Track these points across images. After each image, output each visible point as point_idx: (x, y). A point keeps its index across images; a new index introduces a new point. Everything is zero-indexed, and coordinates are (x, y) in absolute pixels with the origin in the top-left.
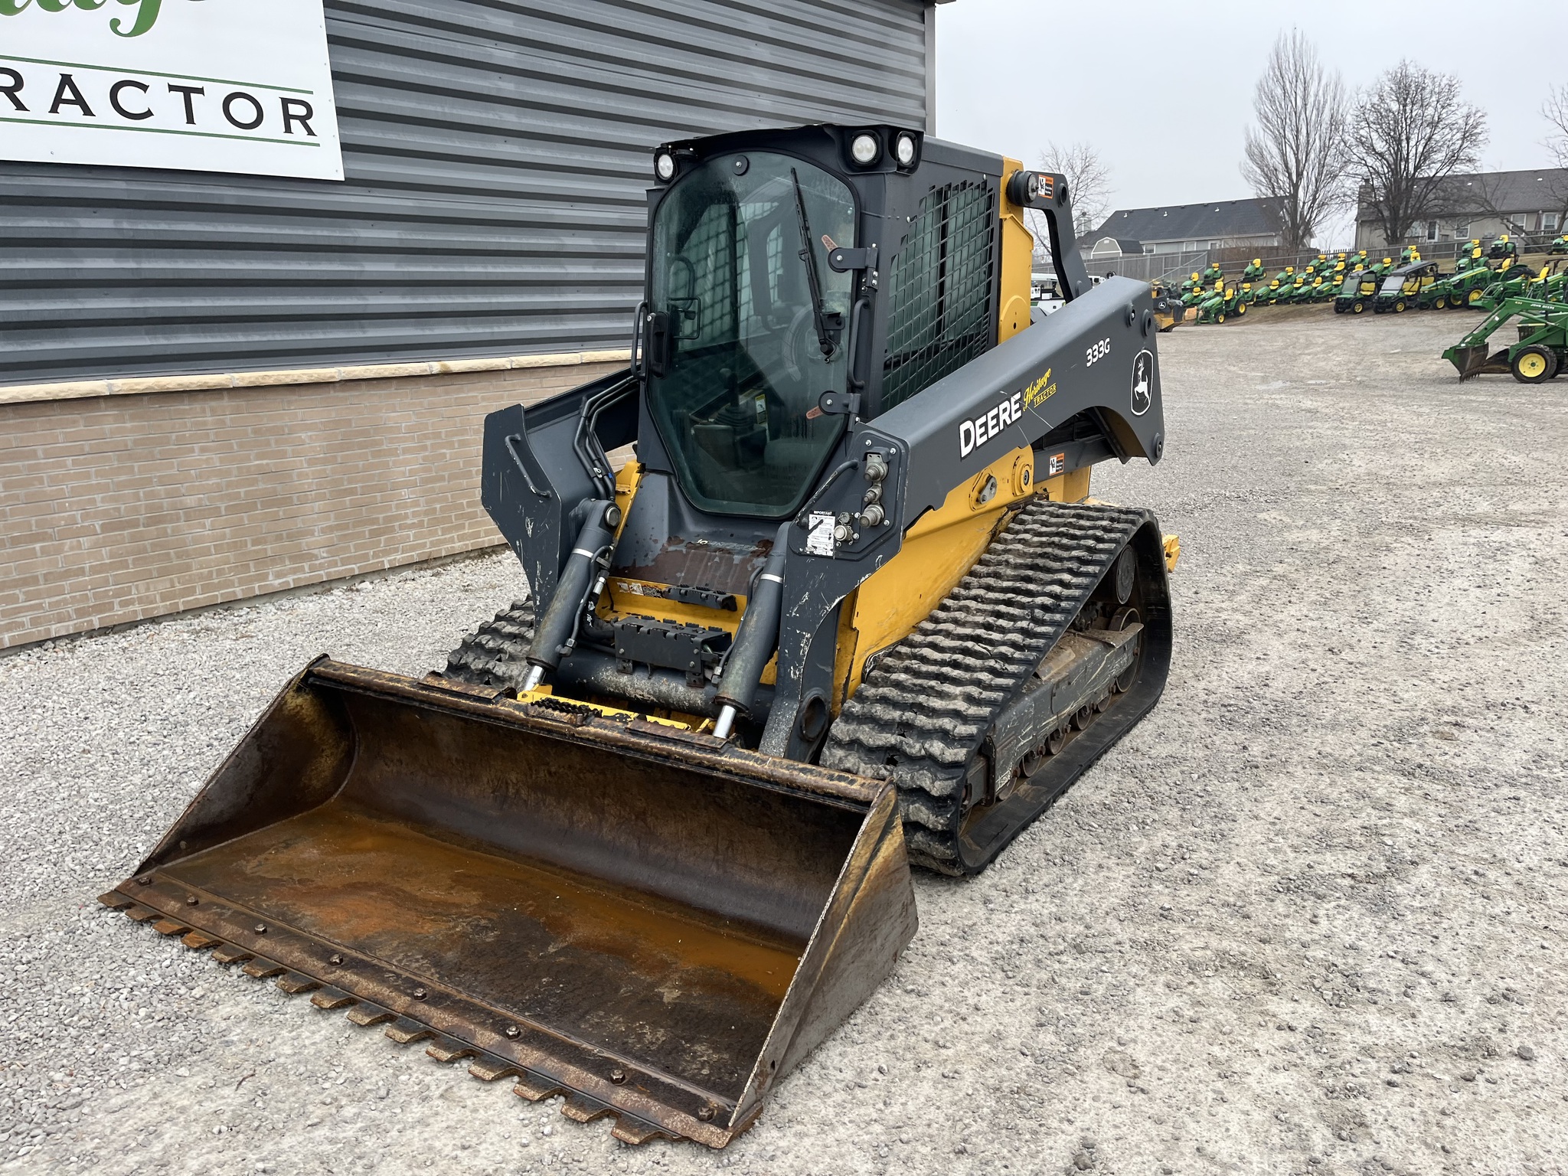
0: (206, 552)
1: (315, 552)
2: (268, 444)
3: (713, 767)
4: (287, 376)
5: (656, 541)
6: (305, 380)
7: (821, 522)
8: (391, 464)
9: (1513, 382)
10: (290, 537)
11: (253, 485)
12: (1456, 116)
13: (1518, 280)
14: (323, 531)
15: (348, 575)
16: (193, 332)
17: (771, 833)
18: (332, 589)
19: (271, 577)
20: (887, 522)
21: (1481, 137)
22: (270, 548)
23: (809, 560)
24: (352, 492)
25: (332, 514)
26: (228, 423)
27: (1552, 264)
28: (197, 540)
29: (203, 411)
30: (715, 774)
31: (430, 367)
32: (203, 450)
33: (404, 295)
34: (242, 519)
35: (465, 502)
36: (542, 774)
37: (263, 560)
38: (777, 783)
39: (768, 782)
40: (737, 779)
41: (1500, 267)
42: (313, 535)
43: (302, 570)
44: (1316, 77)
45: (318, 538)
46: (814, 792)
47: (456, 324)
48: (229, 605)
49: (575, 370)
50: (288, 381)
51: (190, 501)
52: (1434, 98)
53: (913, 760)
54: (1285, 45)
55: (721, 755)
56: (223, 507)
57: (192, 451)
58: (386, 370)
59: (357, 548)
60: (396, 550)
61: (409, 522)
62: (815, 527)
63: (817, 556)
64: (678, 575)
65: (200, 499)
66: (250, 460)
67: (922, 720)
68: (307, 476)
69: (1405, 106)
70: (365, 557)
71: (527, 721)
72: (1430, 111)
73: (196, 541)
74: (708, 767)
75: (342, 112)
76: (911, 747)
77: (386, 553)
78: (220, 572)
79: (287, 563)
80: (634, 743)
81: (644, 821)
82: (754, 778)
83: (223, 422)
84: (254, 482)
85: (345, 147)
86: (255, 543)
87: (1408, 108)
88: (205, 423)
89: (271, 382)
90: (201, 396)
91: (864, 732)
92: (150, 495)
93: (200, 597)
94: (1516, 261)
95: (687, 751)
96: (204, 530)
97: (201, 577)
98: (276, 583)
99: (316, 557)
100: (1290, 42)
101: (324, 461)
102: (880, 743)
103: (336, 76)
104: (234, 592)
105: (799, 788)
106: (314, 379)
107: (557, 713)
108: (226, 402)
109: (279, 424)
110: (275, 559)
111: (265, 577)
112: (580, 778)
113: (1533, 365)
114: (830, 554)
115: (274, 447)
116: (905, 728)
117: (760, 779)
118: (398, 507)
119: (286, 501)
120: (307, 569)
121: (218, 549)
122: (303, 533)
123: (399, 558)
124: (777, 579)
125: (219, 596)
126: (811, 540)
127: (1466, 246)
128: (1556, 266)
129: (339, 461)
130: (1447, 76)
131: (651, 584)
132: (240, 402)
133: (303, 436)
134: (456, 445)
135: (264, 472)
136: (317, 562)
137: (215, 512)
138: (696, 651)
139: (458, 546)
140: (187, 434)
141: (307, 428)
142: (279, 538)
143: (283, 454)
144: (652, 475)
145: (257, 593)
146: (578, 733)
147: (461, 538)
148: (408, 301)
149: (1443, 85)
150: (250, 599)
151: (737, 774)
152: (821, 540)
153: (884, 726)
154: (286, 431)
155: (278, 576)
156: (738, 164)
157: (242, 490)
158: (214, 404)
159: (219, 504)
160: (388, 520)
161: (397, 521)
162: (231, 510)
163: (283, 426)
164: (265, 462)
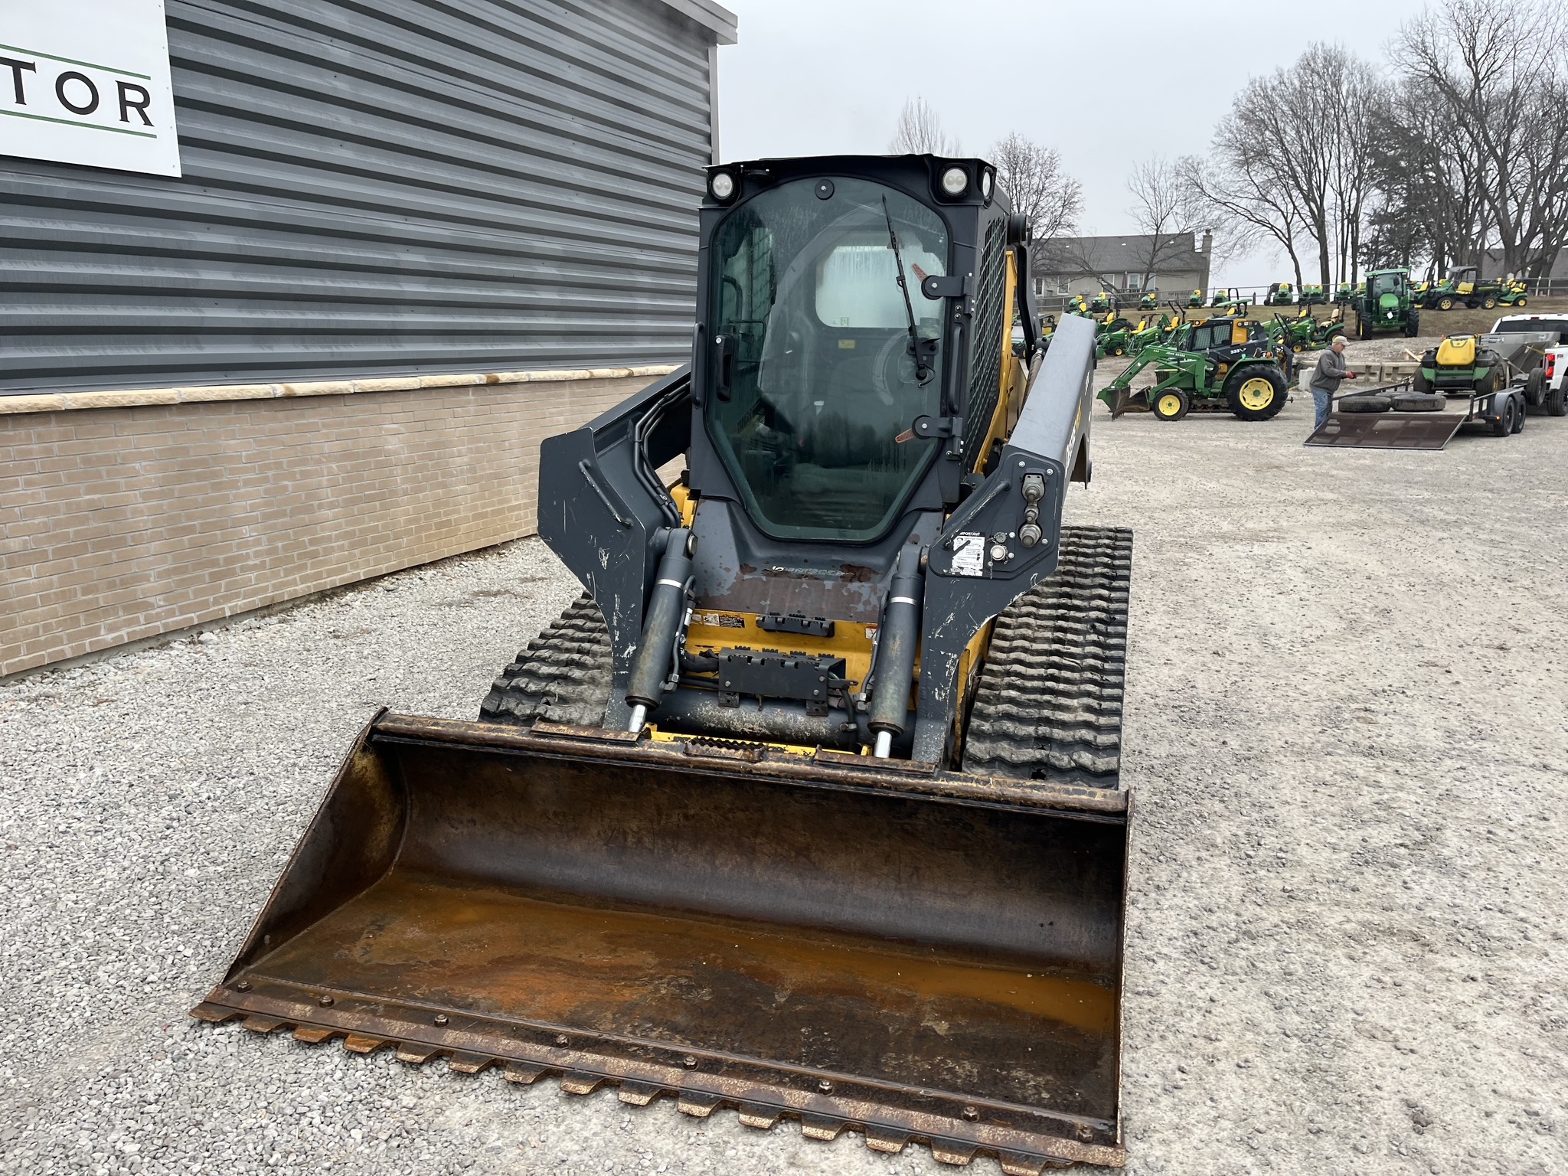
0: (31, 604)
1: (151, 600)
2: (98, 476)
3: (930, 792)
5: (728, 570)
6: (143, 402)
7: (968, 542)
8: (231, 497)
9: (1153, 419)
10: (124, 583)
11: (83, 524)
12: (1056, 186)
13: (1121, 331)
14: (160, 575)
15: (186, 626)
16: (18, 345)
17: (966, 855)
18: (169, 643)
19: (103, 632)
20: (1045, 541)
21: (1078, 206)
22: (102, 598)
23: (953, 581)
24: (190, 530)
25: (169, 557)
26: (55, 451)
27: (1147, 318)
28: (23, 590)
29: (29, 437)
30: (932, 798)
31: (274, 389)
32: (28, 483)
33: (240, 308)
34: (71, 563)
35: (306, 539)
36: (674, 819)
37: (95, 612)
38: (1007, 802)
39: (997, 801)
40: (959, 802)
41: (1105, 320)
42: (149, 581)
43: (136, 621)
44: (939, 144)
45: (153, 584)
46: (1052, 807)
47: (294, 342)
48: (55, 667)
49: (412, 396)
50: (125, 402)
51: (14, 544)
52: (1038, 169)
53: (1061, 773)
54: (912, 112)
55: (937, 779)
56: (50, 549)
57: (16, 484)
58: (228, 391)
59: (197, 594)
60: (237, 596)
61: (251, 563)
62: (961, 548)
63: (964, 577)
64: (763, 603)
65: (25, 542)
66: (79, 495)
67: (1058, 733)
68: (141, 512)
69: (1015, 174)
70: (205, 605)
71: (689, 762)
72: (1036, 180)
73: (21, 591)
74: (924, 793)
75: (180, 102)
76: (1058, 759)
77: (227, 599)
78: (47, 628)
79: (121, 613)
80: (829, 776)
81: (808, 857)
82: (980, 799)
83: (49, 451)
84: (86, 520)
85: (183, 141)
86: (86, 591)
87: (1018, 176)
88: (30, 452)
89: (106, 404)
90: (27, 419)
91: (1003, 749)
93: (25, 658)
94: (1118, 315)
95: (895, 779)
96: (30, 577)
97: (26, 634)
98: (108, 638)
99: (151, 606)
100: (915, 106)
101: (161, 495)
102: (1025, 758)
103: (175, 62)
104: (63, 650)
105: (1035, 804)
106: (153, 401)
107: (724, 750)
108: (54, 428)
109: (110, 452)
110: (108, 610)
111: (95, 632)
112: (727, 819)
113: (1170, 405)
114: (980, 574)
115: (106, 480)
116: (1043, 741)
117: (988, 800)
118: (240, 546)
119: (120, 542)
120: (142, 620)
121: (45, 600)
122: (138, 579)
123: (240, 604)
124: (910, 601)
125: (46, 655)
126: (956, 562)
127: (1072, 301)
128: (1150, 320)
129: (176, 495)
130: (1049, 150)
131: (732, 614)
132: (70, 427)
133: (137, 466)
134: (298, 476)
135: (95, 508)
136: (154, 612)
137: (42, 557)
138: (822, 679)
139: (301, 589)
140: (11, 464)
141: (144, 457)
142: (111, 586)
143: (115, 488)
144: (708, 502)
145: (88, 650)
146: (756, 769)
147: (304, 580)
148: (244, 315)
149: (1045, 157)
150: (79, 657)
151: (958, 797)
152: (968, 560)
153: (1019, 741)
154: (119, 460)
155: (111, 629)
156: (823, 188)
157: (71, 530)
158: (40, 429)
159: (45, 547)
160: (229, 561)
161: (238, 562)
162: (59, 553)
163: (115, 455)
164: (96, 497)
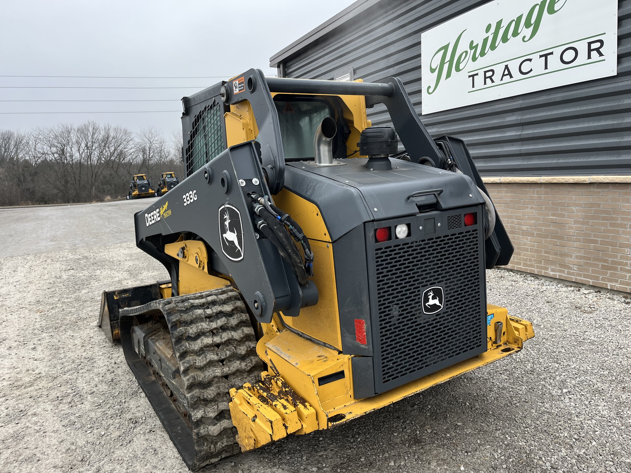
0: (526, 250)
1: (571, 266)
2: (557, 210)
4: (563, 179)
6: (571, 181)
8: (621, 232)
10: (561, 255)
11: (548, 227)
14: (577, 257)
19: (549, 270)
22: (551, 257)
24: (596, 242)
25: (583, 251)
26: (543, 198)
28: (525, 244)
29: (534, 192)
32: (532, 208)
34: (542, 240)
37: (548, 261)
42: (571, 257)
43: (564, 272)
45: (573, 259)
51: (524, 228)
56: (535, 233)
57: (528, 207)
59: (593, 271)
60: (616, 281)
61: (627, 268)
65: (528, 228)
66: (548, 216)
68: (572, 228)
70: (597, 278)
77: (611, 281)
79: (558, 266)
83: (540, 198)
86: (546, 252)
88: (533, 197)
90: (534, 186)
92: (512, 222)
97: (524, 260)
98: (551, 273)
99: (571, 269)
101: (583, 223)
104: (534, 270)
106: (575, 181)
109: (563, 201)
110: (553, 263)
111: (547, 269)
115: (559, 212)
118: (622, 257)
121: (531, 250)
123: (617, 286)
125: (529, 269)
129: (590, 224)
132: (548, 190)
133: (574, 208)
135: (554, 223)
136: (572, 271)
137: (532, 235)
141: (577, 205)
142: (556, 254)
143: (563, 216)
145: (543, 274)
154: (566, 205)
155: (553, 270)
157: (544, 228)
158: (538, 189)
159: (534, 232)
160: (613, 262)
161: (620, 265)
162: (539, 235)
163: (564, 203)
164: (554, 218)
